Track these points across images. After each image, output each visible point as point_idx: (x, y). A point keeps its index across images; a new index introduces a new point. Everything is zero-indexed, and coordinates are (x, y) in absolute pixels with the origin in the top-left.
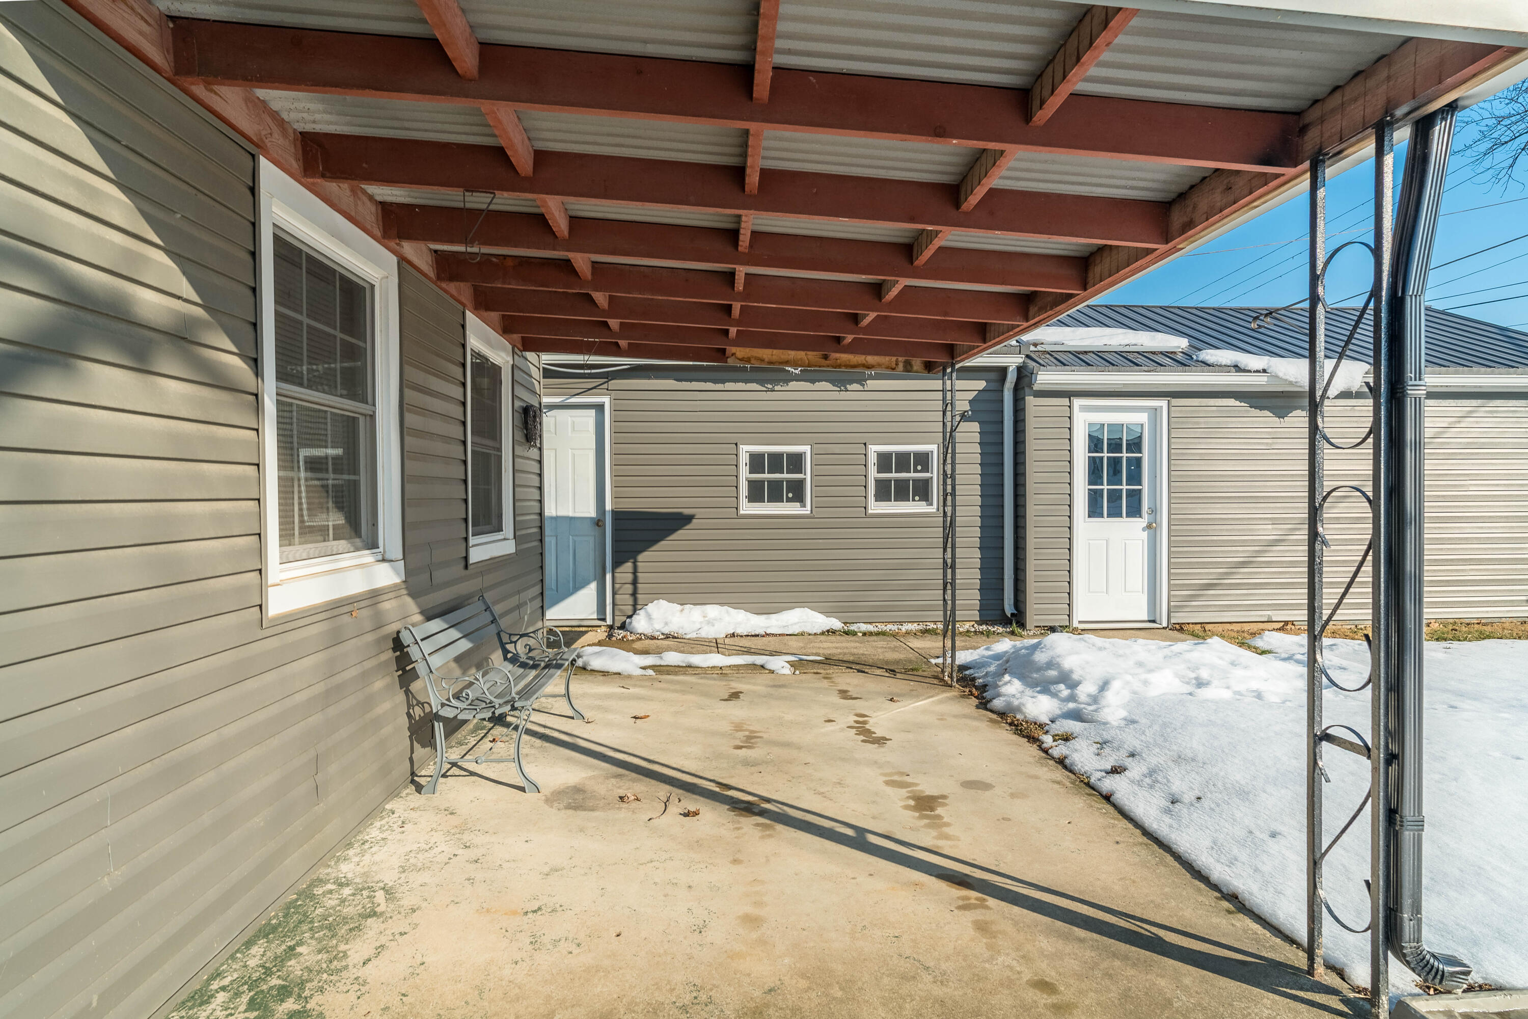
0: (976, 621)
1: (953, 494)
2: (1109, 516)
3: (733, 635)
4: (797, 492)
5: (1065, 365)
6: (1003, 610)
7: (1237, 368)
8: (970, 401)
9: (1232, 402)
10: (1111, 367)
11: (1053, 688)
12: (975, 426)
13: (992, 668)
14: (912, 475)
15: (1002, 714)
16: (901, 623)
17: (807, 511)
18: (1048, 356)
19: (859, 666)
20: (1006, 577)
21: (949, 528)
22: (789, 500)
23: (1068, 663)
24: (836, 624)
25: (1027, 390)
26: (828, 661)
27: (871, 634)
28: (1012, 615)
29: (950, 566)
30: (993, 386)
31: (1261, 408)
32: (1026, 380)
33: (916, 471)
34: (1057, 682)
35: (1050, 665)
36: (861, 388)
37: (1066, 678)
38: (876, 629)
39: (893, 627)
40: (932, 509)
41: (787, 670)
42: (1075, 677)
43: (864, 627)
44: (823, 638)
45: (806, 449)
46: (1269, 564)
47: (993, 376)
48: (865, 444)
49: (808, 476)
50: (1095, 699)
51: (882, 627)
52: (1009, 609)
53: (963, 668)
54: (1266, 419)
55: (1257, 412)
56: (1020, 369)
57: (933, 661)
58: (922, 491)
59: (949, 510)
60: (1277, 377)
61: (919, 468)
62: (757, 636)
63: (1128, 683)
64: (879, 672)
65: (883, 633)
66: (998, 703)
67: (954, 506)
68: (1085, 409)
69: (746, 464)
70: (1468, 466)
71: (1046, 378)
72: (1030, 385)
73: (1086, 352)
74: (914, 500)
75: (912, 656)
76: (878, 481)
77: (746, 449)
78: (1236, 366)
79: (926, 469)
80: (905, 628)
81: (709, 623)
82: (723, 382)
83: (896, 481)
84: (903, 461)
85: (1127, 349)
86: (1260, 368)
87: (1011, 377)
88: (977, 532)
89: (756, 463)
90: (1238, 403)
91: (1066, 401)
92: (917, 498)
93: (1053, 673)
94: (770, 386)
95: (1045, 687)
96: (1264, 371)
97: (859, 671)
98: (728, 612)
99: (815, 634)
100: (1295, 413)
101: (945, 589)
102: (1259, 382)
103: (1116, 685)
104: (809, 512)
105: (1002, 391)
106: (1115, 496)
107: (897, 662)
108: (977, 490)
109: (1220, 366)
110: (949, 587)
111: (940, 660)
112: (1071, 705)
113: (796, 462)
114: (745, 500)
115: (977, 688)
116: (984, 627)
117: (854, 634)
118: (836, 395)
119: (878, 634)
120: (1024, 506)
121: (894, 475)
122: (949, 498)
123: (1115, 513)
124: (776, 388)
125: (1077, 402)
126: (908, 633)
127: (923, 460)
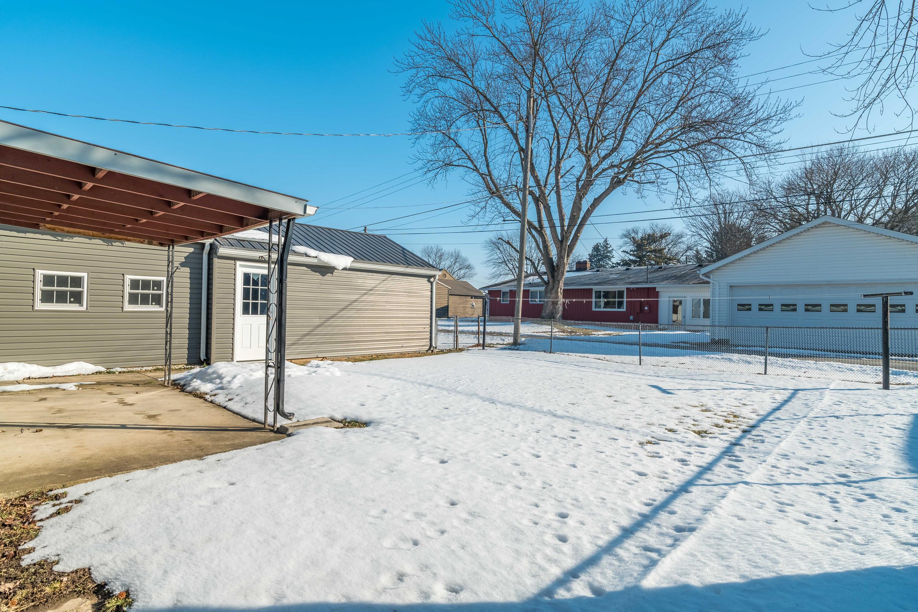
0: (185, 364)
1: (172, 302)
2: (252, 314)
3: (29, 378)
4: (77, 298)
5: (233, 246)
6: (200, 358)
7: (306, 255)
8: (185, 257)
9: (304, 268)
10: (254, 249)
11: (213, 381)
12: (188, 270)
13: (189, 379)
14: (151, 292)
15: (190, 393)
16: (142, 367)
17: (84, 308)
18: (225, 240)
19: (119, 384)
20: (202, 342)
21: (169, 317)
22: (71, 302)
23: (221, 372)
24: (102, 369)
25: (214, 255)
26: (99, 383)
27: (124, 372)
28: (204, 360)
29: (169, 335)
30: (197, 251)
31: (316, 272)
32: (214, 250)
33: (153, 290)
34: (216, 378)
35: (213, 373)
36: (122, 245)
37: (220, 377)
38: (127, 370)
39: (139, 369)
40: (163, 309)
41: (74, 388)
42: (223, 376)
43: (119, 370)
44: (93, 376)
45: (85, 275)
46: (317, 335)
47: (198, 246)
48: (123, 274)
49: (85, 289)
50: (229, 382)
51: (130, 369)
52: (203, 357)
53: (174, 381)
54: (317, 276)
55: (314, 273)
56: (211, 245)
57: (160, 379)
58: (157, 300)
59: (169, 309)
60: (321, 260)
61: (156, 288)
62: (48, 377)
63: (244, 376)
64: (129, 385)
65: (132, 372)
66: (189, 389)
67: (172, 307)
68: (241, 266)
69: (41, 281)
70: (385, 299)
71: (222, 251)
72: (216, 253)
73: (244, 241)
74: (152, 304)
75: (148, 378)
76: (130, 294)
77: (40, 274)
78: (306, 254)
79: (159, 288)
80: (144, 369)
81: (9, 372)
82: (25, 232)
83: (142, 294)
84: (146, 285)
85: (263, 241)
86: (315, 256)
87: (207, 248)
88: (187, 321)
89: (48, 280)
90: (307, 269)
91: (233, 262)
92: (154, 303)
93: (215, 376)
94: (60, 238)
95: (211, 381)
96: (316, 257)
97: (118, 386)
98: (24, 366)
99: (88, 374)
100: (328, 275)
101: (166, 344)
102: (314, 261)
103: (239, 377)
104: (85, 309)
105: (202, 254)
106: (255, 306)
107: (140, 381)
108: (188, 301)
109: (300, 253)
110: (168, 343)
111: (163, 379)
112: (220, 385)
113: (77, 281)
114: (39, 302)
115: (180, 386)
116: (190, 366)
117: (114, 373)
118: (105, 247)
119: (129, 372)
120: (212, 309)
121: (140, 291)
122: (169, 304)
123: (255, 312)
124: (64, 240)
125: (238, 263)
126: (146, 371)
127: (158, 285)
